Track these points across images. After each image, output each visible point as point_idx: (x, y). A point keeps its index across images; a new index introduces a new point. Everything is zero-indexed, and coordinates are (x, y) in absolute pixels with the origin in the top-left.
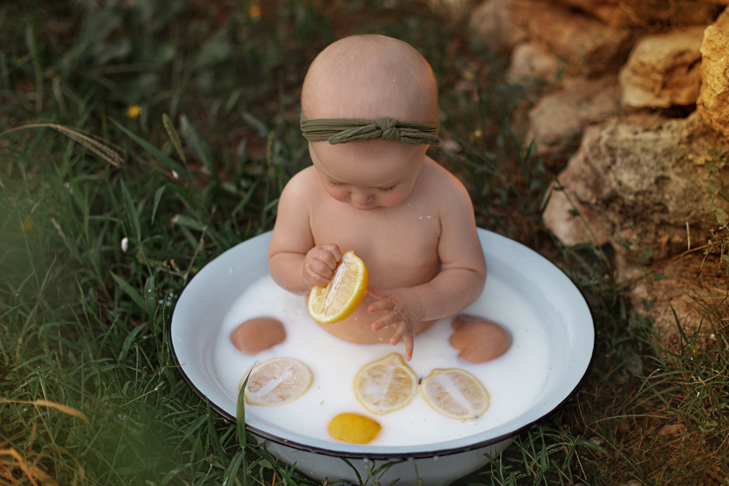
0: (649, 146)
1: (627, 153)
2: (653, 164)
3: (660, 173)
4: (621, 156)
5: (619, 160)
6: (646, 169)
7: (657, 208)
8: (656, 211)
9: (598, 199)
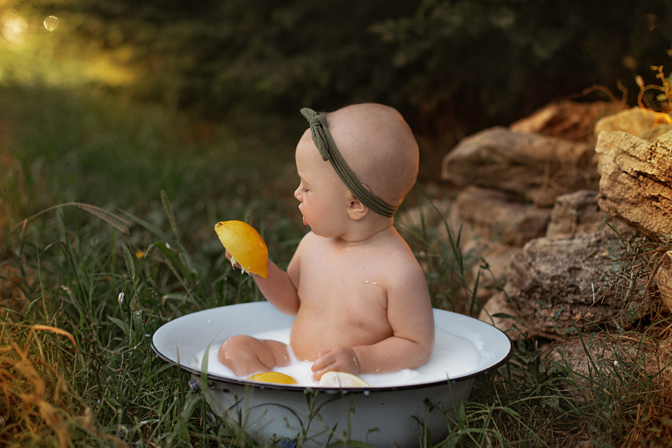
0: (564, 248)
1: (544, 254)
2: (566, 260)
3: (572, 265)
4: (540, 256)
5: (538, 259)
6: (560, 263)
7: (570, 289)
8: (569, 292)
9: (522, 291)
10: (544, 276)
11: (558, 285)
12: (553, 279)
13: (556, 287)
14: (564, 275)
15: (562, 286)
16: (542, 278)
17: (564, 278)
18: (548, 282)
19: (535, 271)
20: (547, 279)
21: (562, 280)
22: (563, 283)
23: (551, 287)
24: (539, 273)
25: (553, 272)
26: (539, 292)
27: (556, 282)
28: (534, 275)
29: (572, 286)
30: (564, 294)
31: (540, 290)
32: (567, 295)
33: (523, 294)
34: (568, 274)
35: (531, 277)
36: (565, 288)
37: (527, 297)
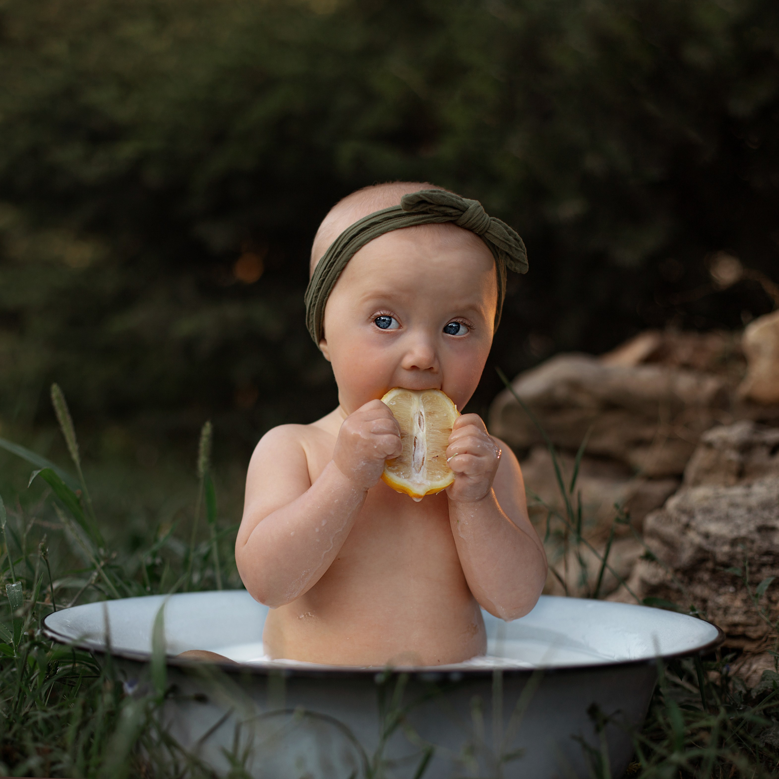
1: (708, 510)
4: (701, 513)
7: (765, 559)
8: (764, 565)
9: (676, 571)
10: (719, 539)
11: (743, 553)
12: (734, 542)
13: (739, 557)
14: (751, 536)
15: (750, 554)
16: (714, 544)
17: (753, 542)
18: (726, 548)
19: (699, 533)
20: (724, 543)
21: (748, 545)
22: (751, 549)
23: (732, 557)
24: (707, 536)
25: (732, 531)
26: (707, 570)
27: (739, 549)
28: (697, 539)
29: (768, 553)
30: (754, 569)
31: (710, 565)
32: (759, 571)
33: (679, 576)
34: (756, 536)
35: (692, 544)
36: (756, 557)
37: (686, 580)
